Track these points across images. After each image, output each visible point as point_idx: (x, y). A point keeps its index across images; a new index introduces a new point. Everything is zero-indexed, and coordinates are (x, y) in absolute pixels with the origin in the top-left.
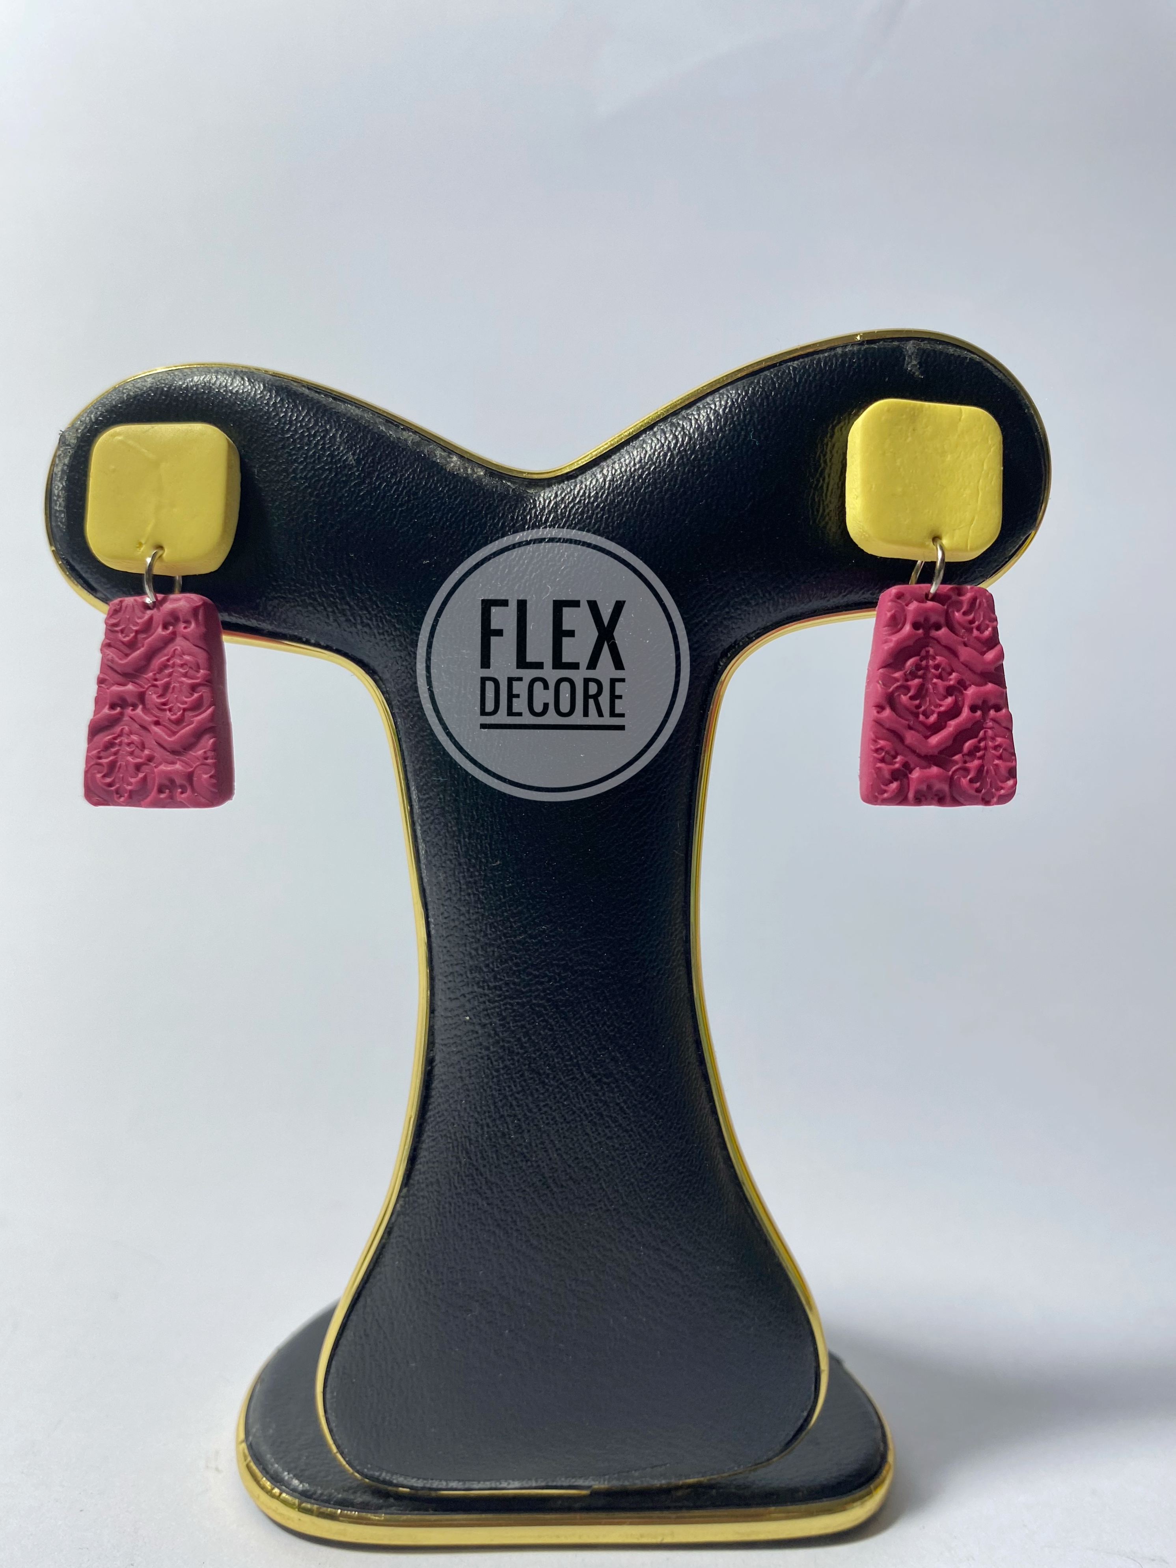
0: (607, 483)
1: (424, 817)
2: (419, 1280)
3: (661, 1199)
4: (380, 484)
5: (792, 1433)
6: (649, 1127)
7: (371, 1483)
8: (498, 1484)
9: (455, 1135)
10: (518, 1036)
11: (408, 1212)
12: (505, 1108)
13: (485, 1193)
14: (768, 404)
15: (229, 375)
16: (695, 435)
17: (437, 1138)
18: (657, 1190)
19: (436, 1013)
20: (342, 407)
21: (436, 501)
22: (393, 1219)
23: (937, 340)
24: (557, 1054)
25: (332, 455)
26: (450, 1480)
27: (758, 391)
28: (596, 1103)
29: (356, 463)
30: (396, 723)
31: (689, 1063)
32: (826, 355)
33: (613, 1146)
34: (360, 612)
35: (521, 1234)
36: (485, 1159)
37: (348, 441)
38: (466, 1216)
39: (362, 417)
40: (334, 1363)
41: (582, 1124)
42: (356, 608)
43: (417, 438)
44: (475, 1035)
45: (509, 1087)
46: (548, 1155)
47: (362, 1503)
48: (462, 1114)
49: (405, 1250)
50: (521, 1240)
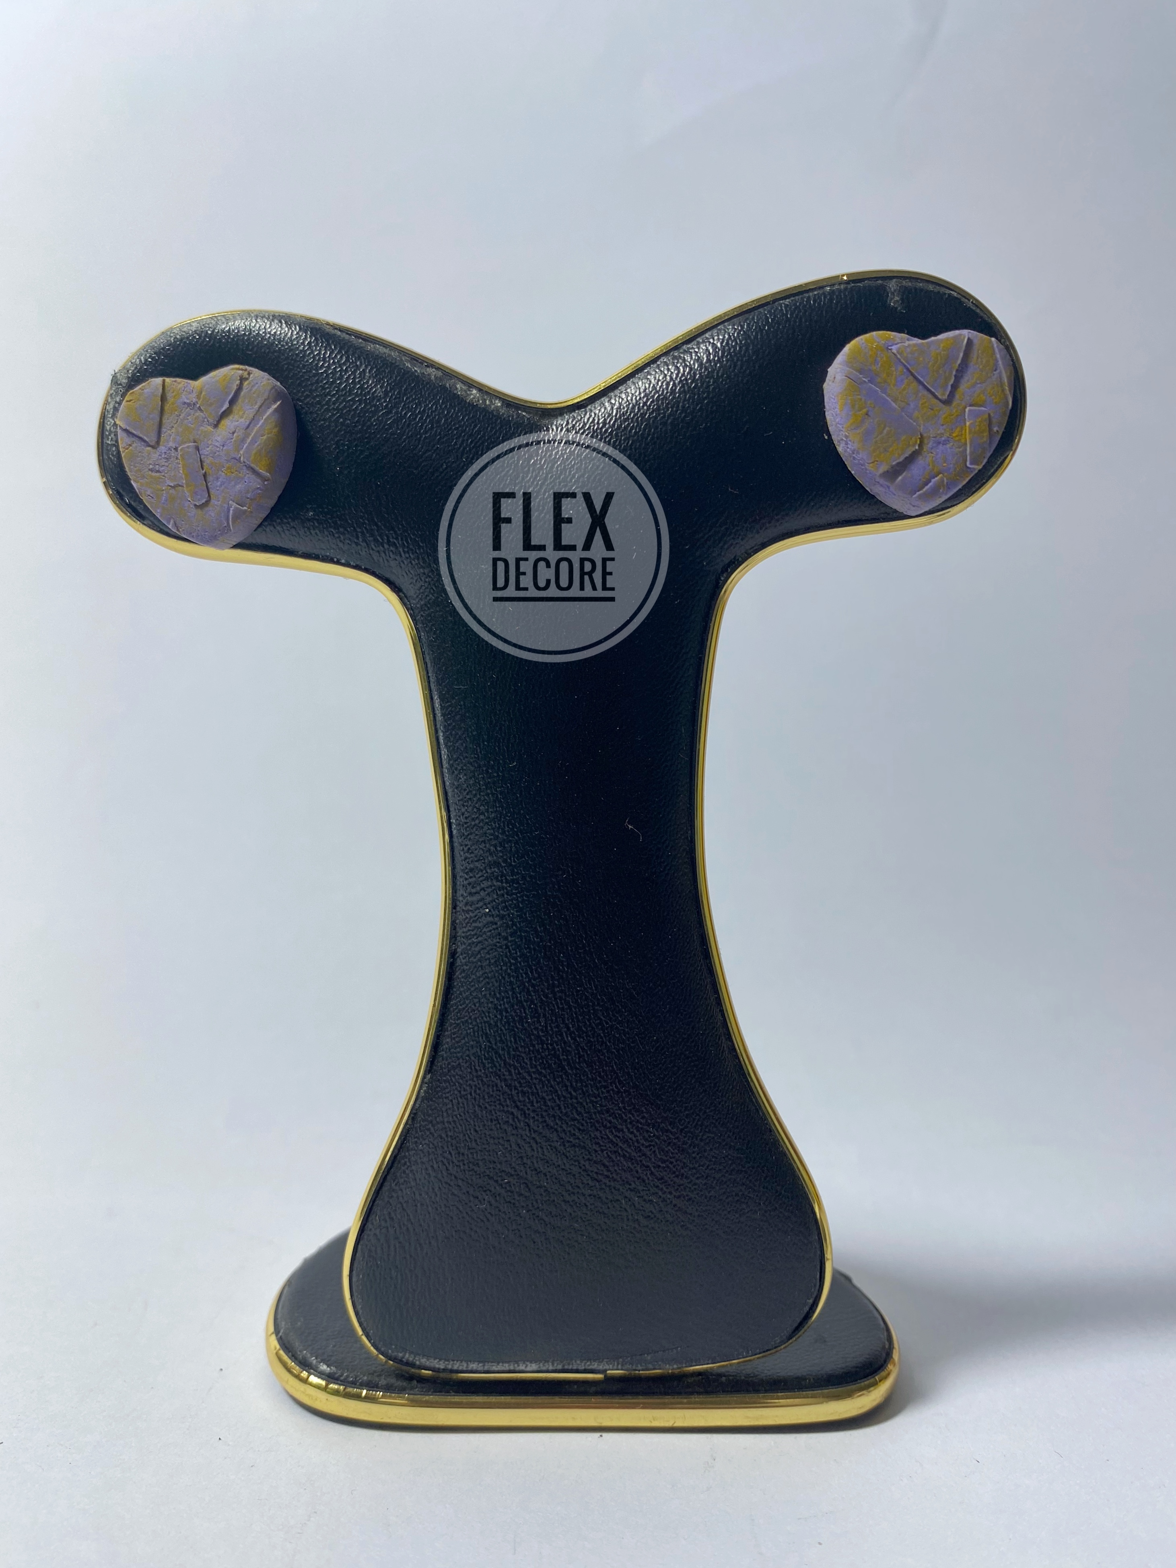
0: (615, 411)
1: (446, 723)
2: (442, 1161)
3: (670, 1082)
4: (406, 414)
5: (797, 1322)
6: (658, 1012)
7: (397, 1365)
8: (516, 1365)
9: (476, 1021)
10: (534, 926)
11: (431, 1096)
12: (522, 993)
13: (504, 1075)
14: (762, 338)
15: (268, 319)
16: (695, 366)
17: (458, 1024)
18: (665, 1073)
19: (458, 908)
20: (370, 347)
21: (457, 429)
22: (417, 1105)
23: (917, 279)
24: (571, 942)
25: (361, 388)
26: (470, 1361)
27: (753, 326)
28: (608, 989)
29: (384, 394)
30: (420, 638)
32: (816, 293)
33: (624, 1030)
34: (387, 533)
35: (537, 1115)
36: (504, 1043)
37: (376, 376)
38: (486, 1097)
39: (390, 355)
40: (360, 1247)
41: (594, 1009)
42: (383, 527)
43: (440, 374)
44: (494, 926)
45: (526, 974)
46: (563, 1038)
48: (482, 1000)
49: (428, 1133)
50: (538, 1120)
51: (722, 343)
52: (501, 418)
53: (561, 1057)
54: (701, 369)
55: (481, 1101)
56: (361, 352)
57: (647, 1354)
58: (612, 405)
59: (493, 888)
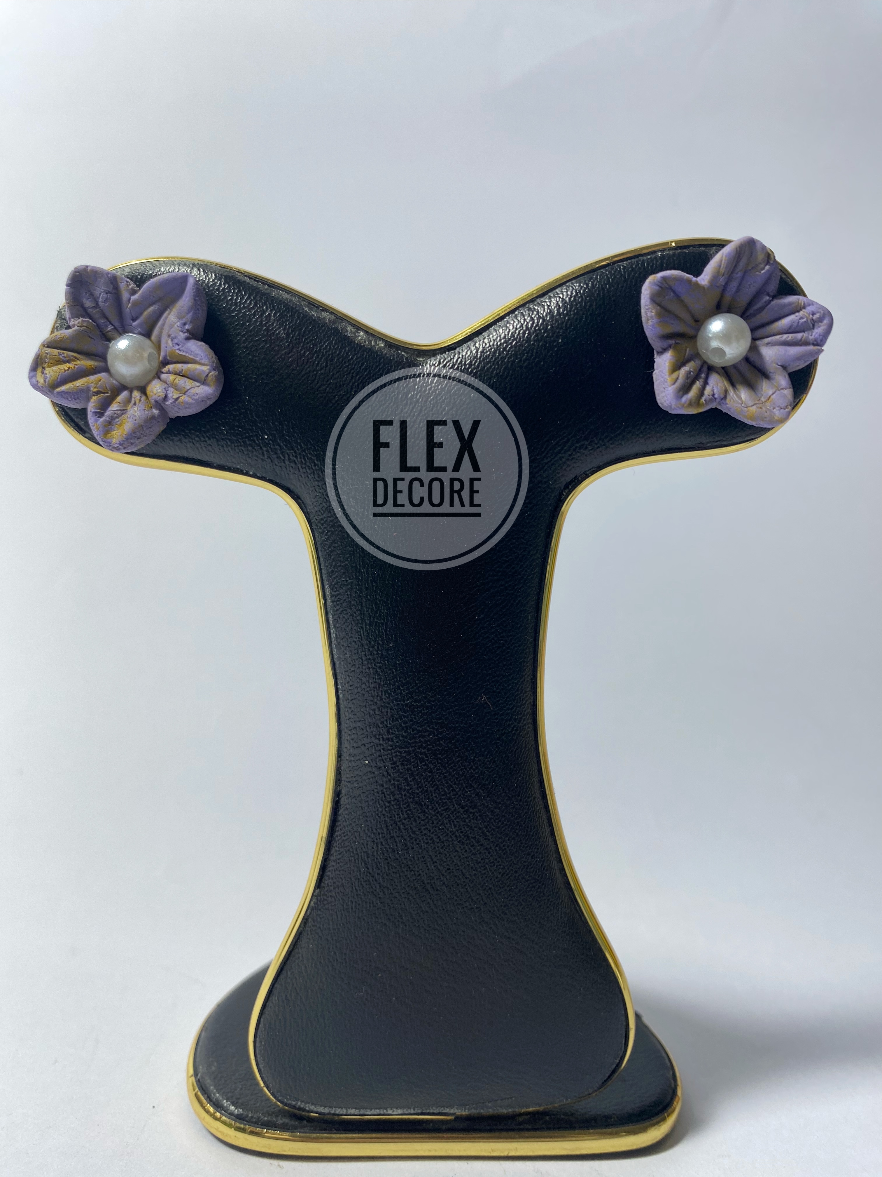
1: (335, 609)
2: (329, 959)
3: (513, 900)
4: (305, 353)
5: (607, 1075)
6: (504, 846)
7: (291, 1110)
9: (356, 850)
10: (405, 777)
11: (320, 907)
12: (395, 830)
13: (379, 895)
14: (604, 295)
15: (189, 267)
16: (547, 317)
17: (342, 852)
18: (509, 893)
19: (343, 758)
20: (274, 293)
21: (347, 366)
22: (308, 913)
24: (435, 790)
26: (349, 1108)
27: (596, 284)
28: (464, 828)
30: (314, 537)
31: (535, 798)
33: (476, 860)
34: (288, 451)
36: (379, 869)
37: (279, 320)
38: (364, 911)
39: (291, 301)
40: (262, 1019)
41: (453, 844)
42: (285, 448)
43: (333, 317)
44: (373, 775)
45: (398, 815)
46: (427, 866)
47: (283, 1124)
48: (362, 834)
49: (317, 936)
50: (405, 930)
51: (570, 299)
52: (384, 357)
54: (552, 321)
55: (360, 914)
56: (267, 298)
58: (477, 349)
59: (372, 744)
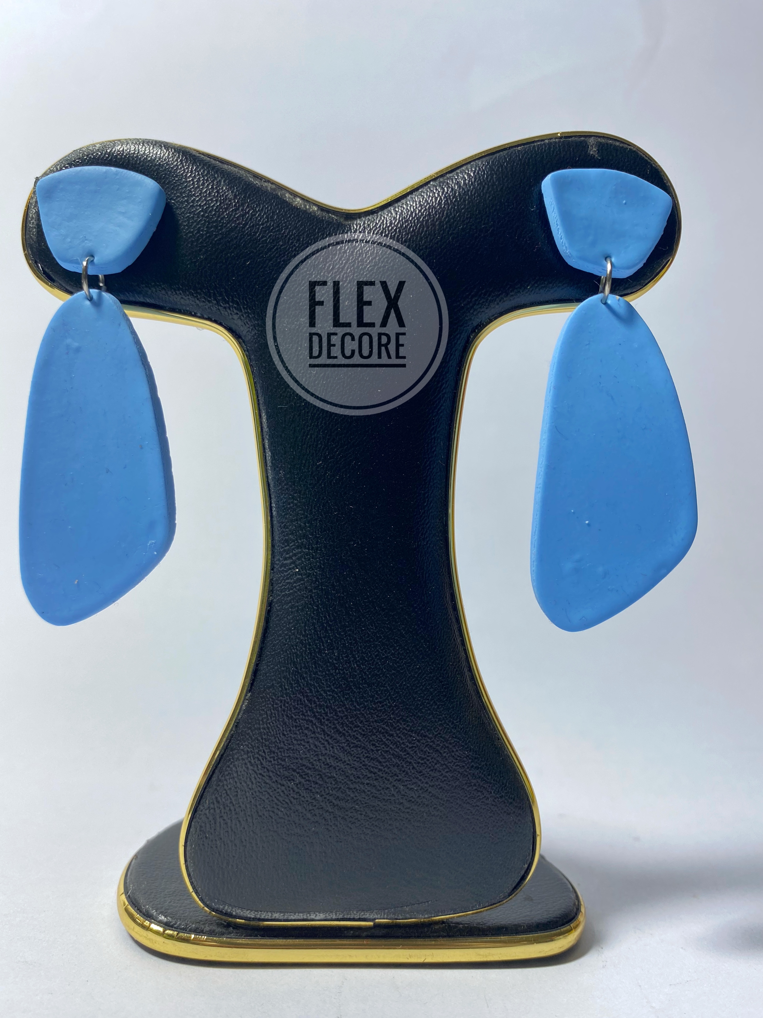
0: (398, 216)
1: (271, 434)
2: (258, 758)
3: (428, 699)
4: (249, 211)
5: (515, 882)
6: (420, 647)
7: (218, 916)
9: (286, 652)
10: (332, 582)
11: (251, 709)
12: (322, 631)
16: (455, 187)
17: (273, 656)
18: (425, 693)
19: (275, 570)
20: (224, 166)
21: (285, 223)
23: (608, 138)
24: (358, 594)
25: (218, 192)
27: (496, 163)
28: (384, 629)
29: (234, 197)
30: (252, 371)
31: (447, 608)
32: (539, 143)
33: (395, 660)
34: (232, 293)
35: (330, 723)
36: (307, 668)
37: (229, 185)
38: (293, 710)
39: (238, 172)
40: (193, 823)
41: (374, 644)
43: (274, 186)
44: (302, 582)
45: (325, 617)
46: (351, 666)
47: (210, 930)
48: (292, 637)
49: (248, 737)
50: (330, 727)
51: (474, 173)
52: (317, 218)
53: (349, 680)
54: (460, 189)
55: (289, 712)
56: (218, 169)
57: (406, 906)
58: (397, 212)
59: (302, 554)
